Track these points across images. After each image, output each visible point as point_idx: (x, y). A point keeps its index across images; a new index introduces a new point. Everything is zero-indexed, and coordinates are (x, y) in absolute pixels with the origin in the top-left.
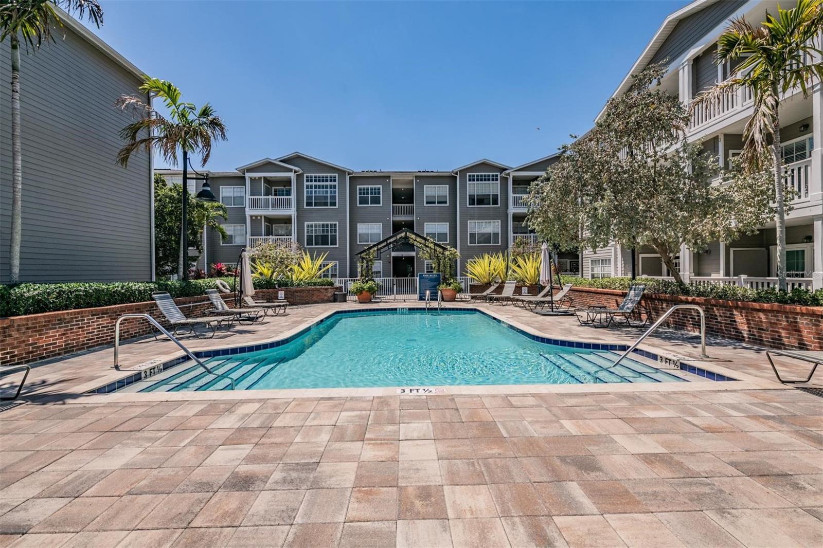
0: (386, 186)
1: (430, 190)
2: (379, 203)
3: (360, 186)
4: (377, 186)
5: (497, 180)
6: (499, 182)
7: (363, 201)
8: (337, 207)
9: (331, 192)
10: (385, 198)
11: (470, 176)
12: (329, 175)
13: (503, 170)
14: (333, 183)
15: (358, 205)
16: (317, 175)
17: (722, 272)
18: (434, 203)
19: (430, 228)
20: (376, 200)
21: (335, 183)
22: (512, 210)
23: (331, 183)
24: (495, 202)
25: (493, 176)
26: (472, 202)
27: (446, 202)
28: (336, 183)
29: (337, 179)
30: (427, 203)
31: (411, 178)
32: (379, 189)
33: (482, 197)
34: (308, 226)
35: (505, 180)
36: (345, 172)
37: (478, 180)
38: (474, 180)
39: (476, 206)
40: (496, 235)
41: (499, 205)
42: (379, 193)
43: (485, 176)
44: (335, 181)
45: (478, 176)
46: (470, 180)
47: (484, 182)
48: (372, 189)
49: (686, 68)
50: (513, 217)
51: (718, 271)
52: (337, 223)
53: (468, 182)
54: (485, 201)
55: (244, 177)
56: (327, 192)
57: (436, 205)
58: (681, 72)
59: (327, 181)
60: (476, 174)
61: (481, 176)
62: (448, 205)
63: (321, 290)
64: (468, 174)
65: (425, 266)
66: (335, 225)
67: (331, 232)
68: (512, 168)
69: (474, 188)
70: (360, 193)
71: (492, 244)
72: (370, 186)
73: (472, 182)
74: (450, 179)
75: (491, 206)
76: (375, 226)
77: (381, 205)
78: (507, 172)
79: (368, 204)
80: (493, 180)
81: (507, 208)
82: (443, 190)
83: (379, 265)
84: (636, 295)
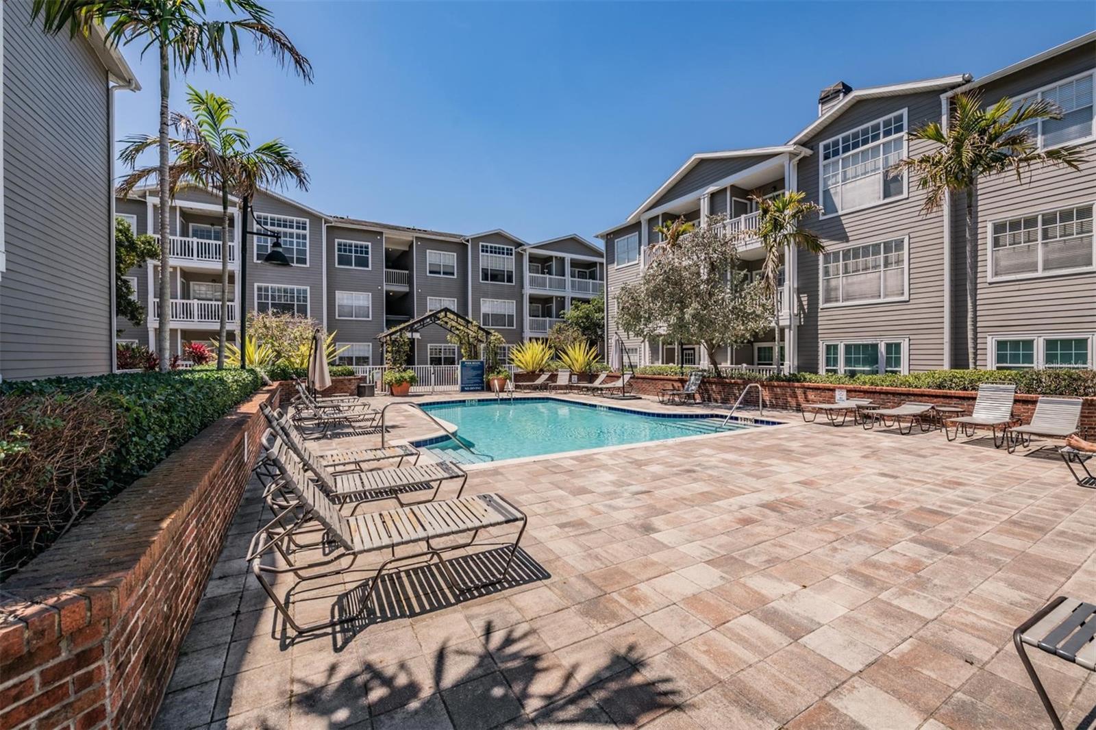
0: (377, 244)
1: (434, 257)
2: (367, 266)
3: (340, 240)
4: (364, 243)
5: (511, 254)
6: (513, 257)
7: (344, 260)
8: (308, 265)
9: (298, 244)
10: (375, 260)
11: (483, 246)
12: (295, 219)
13: (519, 245)
14: (301, 232)
15: (337, 266)
16: (276, 216)
17: (729, 362)
18: (439, 273)
19: (434, 304)
20: (363, 262)
21: (304, 232)
22: (528, 291)
23: (298, 231)
24: (510, 280)
25: (507, 249)
26: (485, 278)
27: (453, 274)
28: (307, 232)
29: (308, 226)
30: (430, 272)
31: (411, 239)
32: (367, 247)
33: (496, 273)
34: (260, 289)
35: (520, 256)
36: (321, 218)
37: (491, 252)
38: (487, 252)
39: (489, 282)
40: (511, 317)
41: (514, 284)
42: (367, 253)
43: (499, 248)
44: (304, 228)
45: (491, 247)
46: (483, 251)
47: (497, 255)
48: (356, 246)
49: (706, 199)
50: (530, 298)
51: (726, 361)
52: (308, 288)
53: (481, 253)
54: (499, 277)
55: (145, 203)
56: (292, 243)
57: (442, 276)
58: (702, 201)
59: (291, 227)
60: (489, 245)
61: (495, 248)
62: (455, 277)
63: (345, 382)
64: (481, 243)
65: (429, 351)
66: (305, 291)
67: (298, 300)
68: (529, 245)
69: (489, 261)
70: (340, 250)
71: (506, 327)
72: (353, 242)
73: (484, 254)
74: (460, 247)
75: (506, 283)
76: (362, 296)
77: (370, 268)
78: (524, 247)
79: (351, 265)
80: (507, 254)
81: (522, 287)
82: (449, 259)
83: (366, 348)
84: (697, 380)
